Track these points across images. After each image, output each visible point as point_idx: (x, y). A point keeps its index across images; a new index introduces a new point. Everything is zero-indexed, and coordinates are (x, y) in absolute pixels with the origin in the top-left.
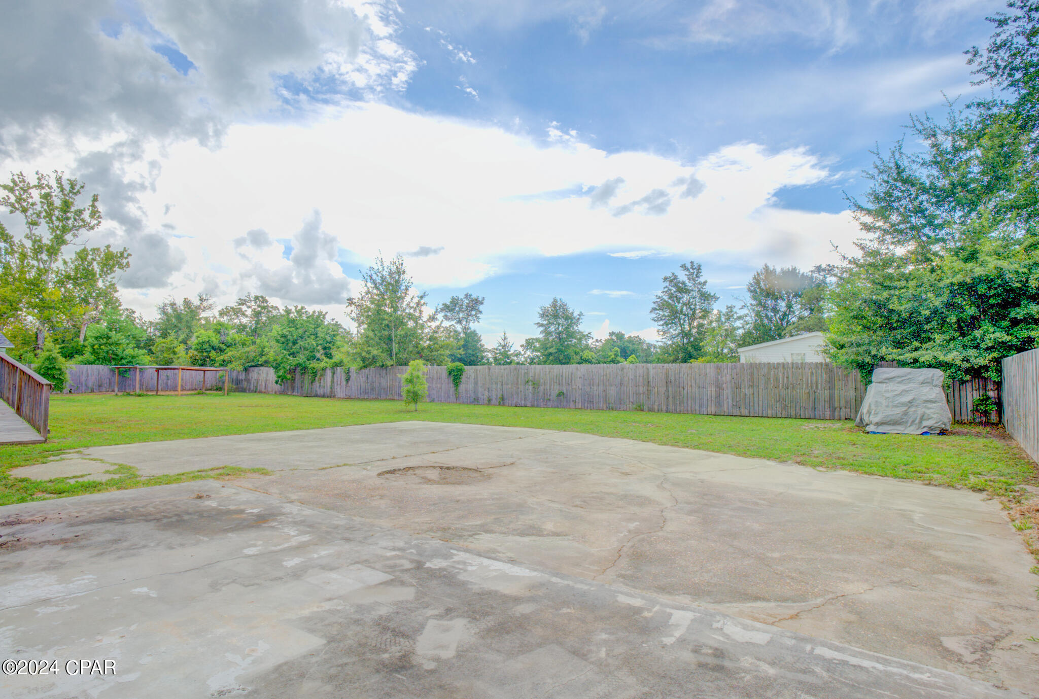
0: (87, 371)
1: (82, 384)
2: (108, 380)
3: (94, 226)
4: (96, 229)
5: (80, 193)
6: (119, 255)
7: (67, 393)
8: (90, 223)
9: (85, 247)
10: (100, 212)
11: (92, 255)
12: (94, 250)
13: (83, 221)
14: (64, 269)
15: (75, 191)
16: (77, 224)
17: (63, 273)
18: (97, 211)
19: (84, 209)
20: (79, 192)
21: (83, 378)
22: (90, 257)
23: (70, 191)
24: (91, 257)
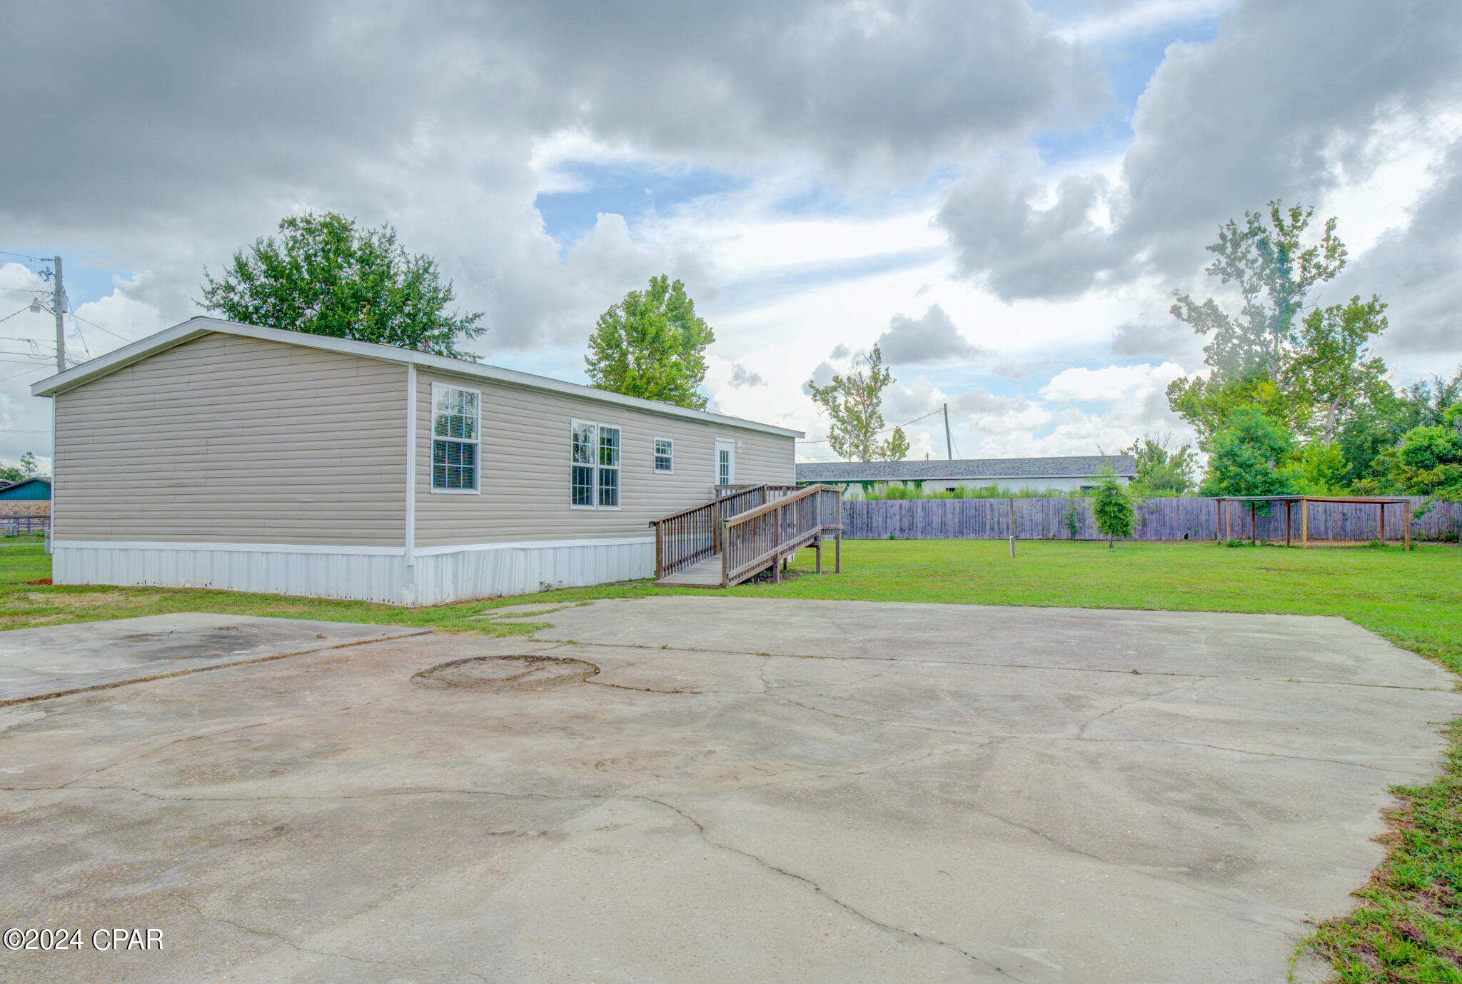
0: (1207, 506)
1: (1202, 527)
2: (1240, 522)
3: (1334, 270)
4: (1337, 274)
5: (1307, 225)
6: (1366, 309)
7: (1181, 540)
8: (1327, 268)
9: (1317, 309)
10: (1343, 245)
11: (1329, 319)
12: (1330, 310)
13: (1318, 266)
14: (1292, 350)
15: (1299, 224)
16: (1309, 275)
17: (1292, 355)
18: (1339, 245)
19: (1316, 247)
20: (1305, 224)
21: (1203, 518)
22: (1325, 323)
23: (1294, 227)
24: (1327, 322)
